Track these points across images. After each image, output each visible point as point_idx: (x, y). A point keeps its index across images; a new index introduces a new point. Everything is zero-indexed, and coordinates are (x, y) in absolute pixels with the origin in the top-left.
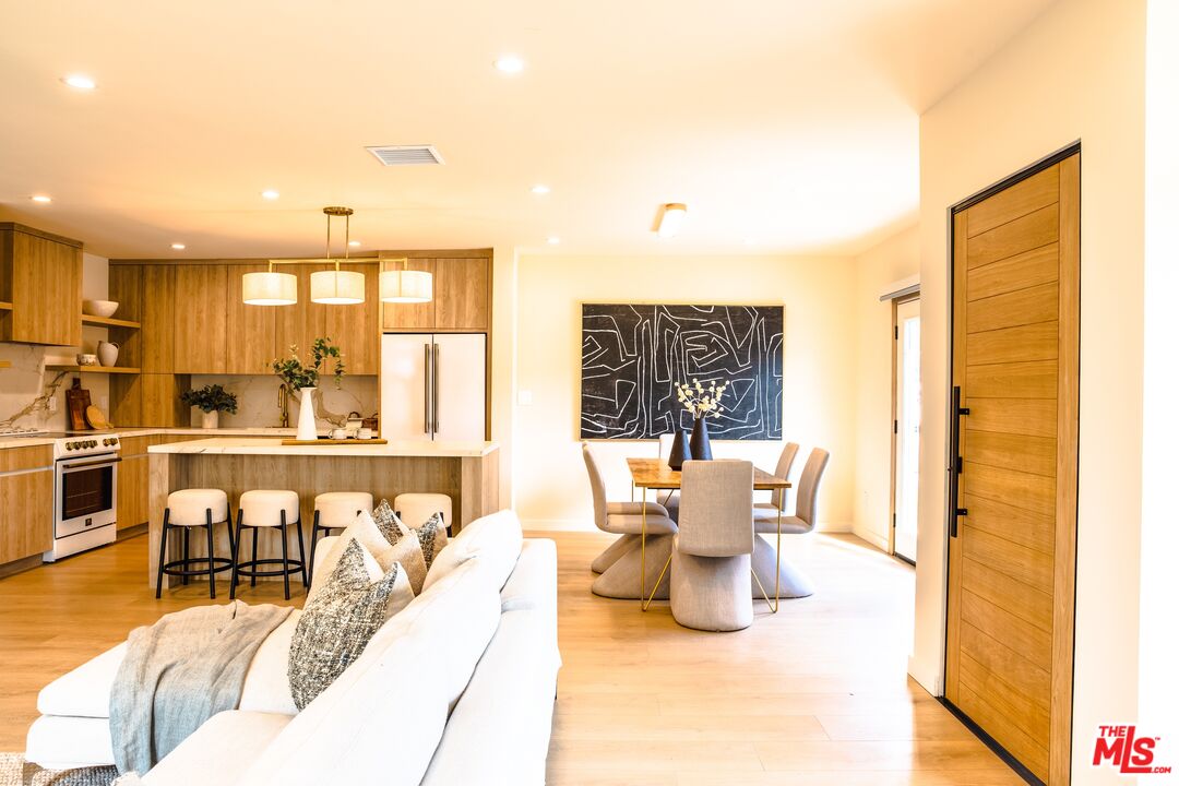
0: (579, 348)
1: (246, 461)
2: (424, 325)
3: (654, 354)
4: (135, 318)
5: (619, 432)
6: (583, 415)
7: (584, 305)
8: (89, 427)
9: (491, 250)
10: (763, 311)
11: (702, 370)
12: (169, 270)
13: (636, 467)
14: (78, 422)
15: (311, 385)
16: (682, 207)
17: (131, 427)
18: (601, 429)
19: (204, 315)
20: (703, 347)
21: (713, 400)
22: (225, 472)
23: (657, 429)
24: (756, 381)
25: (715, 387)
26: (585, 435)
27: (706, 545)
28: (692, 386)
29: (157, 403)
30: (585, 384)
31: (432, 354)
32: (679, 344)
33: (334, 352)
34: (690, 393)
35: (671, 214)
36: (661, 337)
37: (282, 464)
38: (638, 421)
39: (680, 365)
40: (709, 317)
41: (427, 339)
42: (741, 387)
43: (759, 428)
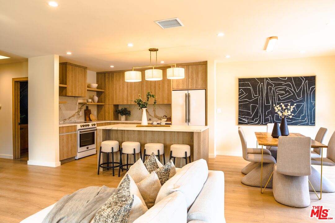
0: (238, 93)
1: (126, 132)
2: (185, 87)
3: (264, 95)
4: (103, 88)
5: (252, 122)
6: (239, 117)
7: (239, 79)
8: (90, 120)
9: (206, 62)
10: (307, 78)
11: (283, 100)
12: (112, 74)
13: (258, 136)
14: (88, 119)
15: (146, 107)
16: (276, 37)
17: (102, 120)
18: (246, 121)
19: (121, 87)
20: (284, 92)
21: (289, 111)
22: (120, 135)
23: (266, 122)
24: (304, 103)
25: (290, 106)
26: (240, 123)
27: (289, 171)
28: (281, 106)
29: (109, 113)
30: (240, 106)
31: (188, 97)
32: (274, 91)
33: (153, 96)
34: (280, 108)
35: (271, 41)
36: (267, 89)
37: (136, 133)
38: (259, 119)
39: (274, 99)
40: (285, 81)
41: (186, 92)
42: (298, 106)
43: (306, 121)
